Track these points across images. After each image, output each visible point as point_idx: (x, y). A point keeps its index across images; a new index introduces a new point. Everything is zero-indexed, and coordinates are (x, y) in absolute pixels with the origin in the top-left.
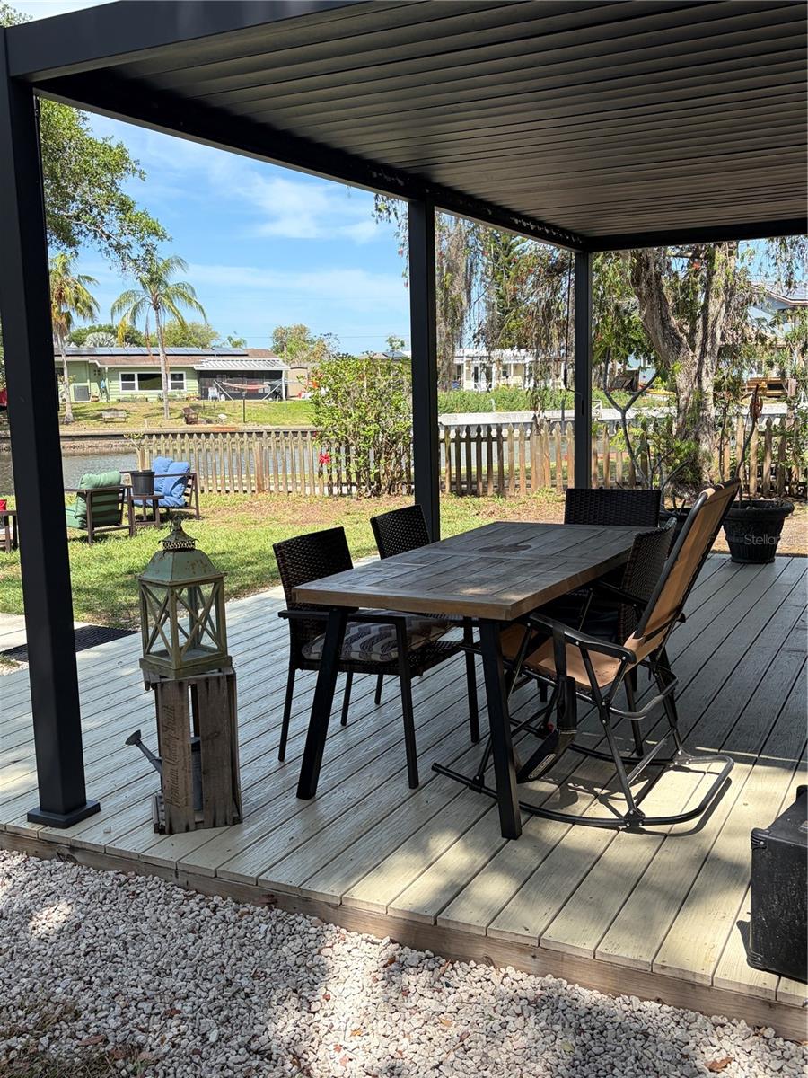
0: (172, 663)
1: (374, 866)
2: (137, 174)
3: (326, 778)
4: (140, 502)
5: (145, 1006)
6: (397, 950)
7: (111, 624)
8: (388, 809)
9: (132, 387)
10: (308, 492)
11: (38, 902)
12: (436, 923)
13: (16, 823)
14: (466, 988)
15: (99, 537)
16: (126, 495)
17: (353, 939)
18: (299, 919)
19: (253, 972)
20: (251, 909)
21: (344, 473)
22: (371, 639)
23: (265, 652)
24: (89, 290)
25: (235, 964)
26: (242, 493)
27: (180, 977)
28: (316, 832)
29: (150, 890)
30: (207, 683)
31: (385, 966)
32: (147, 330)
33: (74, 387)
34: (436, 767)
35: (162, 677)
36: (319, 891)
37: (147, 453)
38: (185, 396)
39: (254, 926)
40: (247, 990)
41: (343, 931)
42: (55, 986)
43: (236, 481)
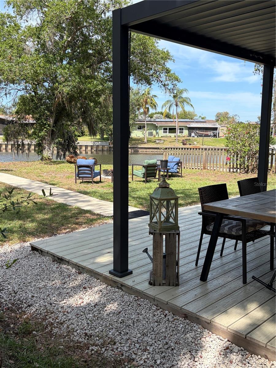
0: (158, 226)
1: (224, 311)
2: (172, 60)
3: (212, 275)
4: (163, 170)
5: (137, 345)
6: (230, 344)
7: (148, 210)
8: (233, 290)
9: (166, 132)
10: (221, 170)
11: (109, 302)
12: (246, 338)
13: (105, 274)
14: (255, 366)
15: (148, 181)
16: (158, 167)
17: (213, 337)
18: (195, 325)
19: (176, 341)
20: (178, 318)
21: (235, 164)
22: (232, 226)
23: (196, 226)
24: (156, 100)
25: (170, 337)
26: (198, 169)
27: (150, 338)
28: (205, 294)
29: (145, 304)
30: (170, 235)
31: (225, 350)
32: (173, 113)
33: (148, 132)
34: (253, 277)
35: (155, 231)
36: (203, 316)
37: (167, 154)
38: (183, 136)
39: (178, 324)
40: (172, 347)
41: (210, 333)
42: (110, 332)
43: (196, 165)
